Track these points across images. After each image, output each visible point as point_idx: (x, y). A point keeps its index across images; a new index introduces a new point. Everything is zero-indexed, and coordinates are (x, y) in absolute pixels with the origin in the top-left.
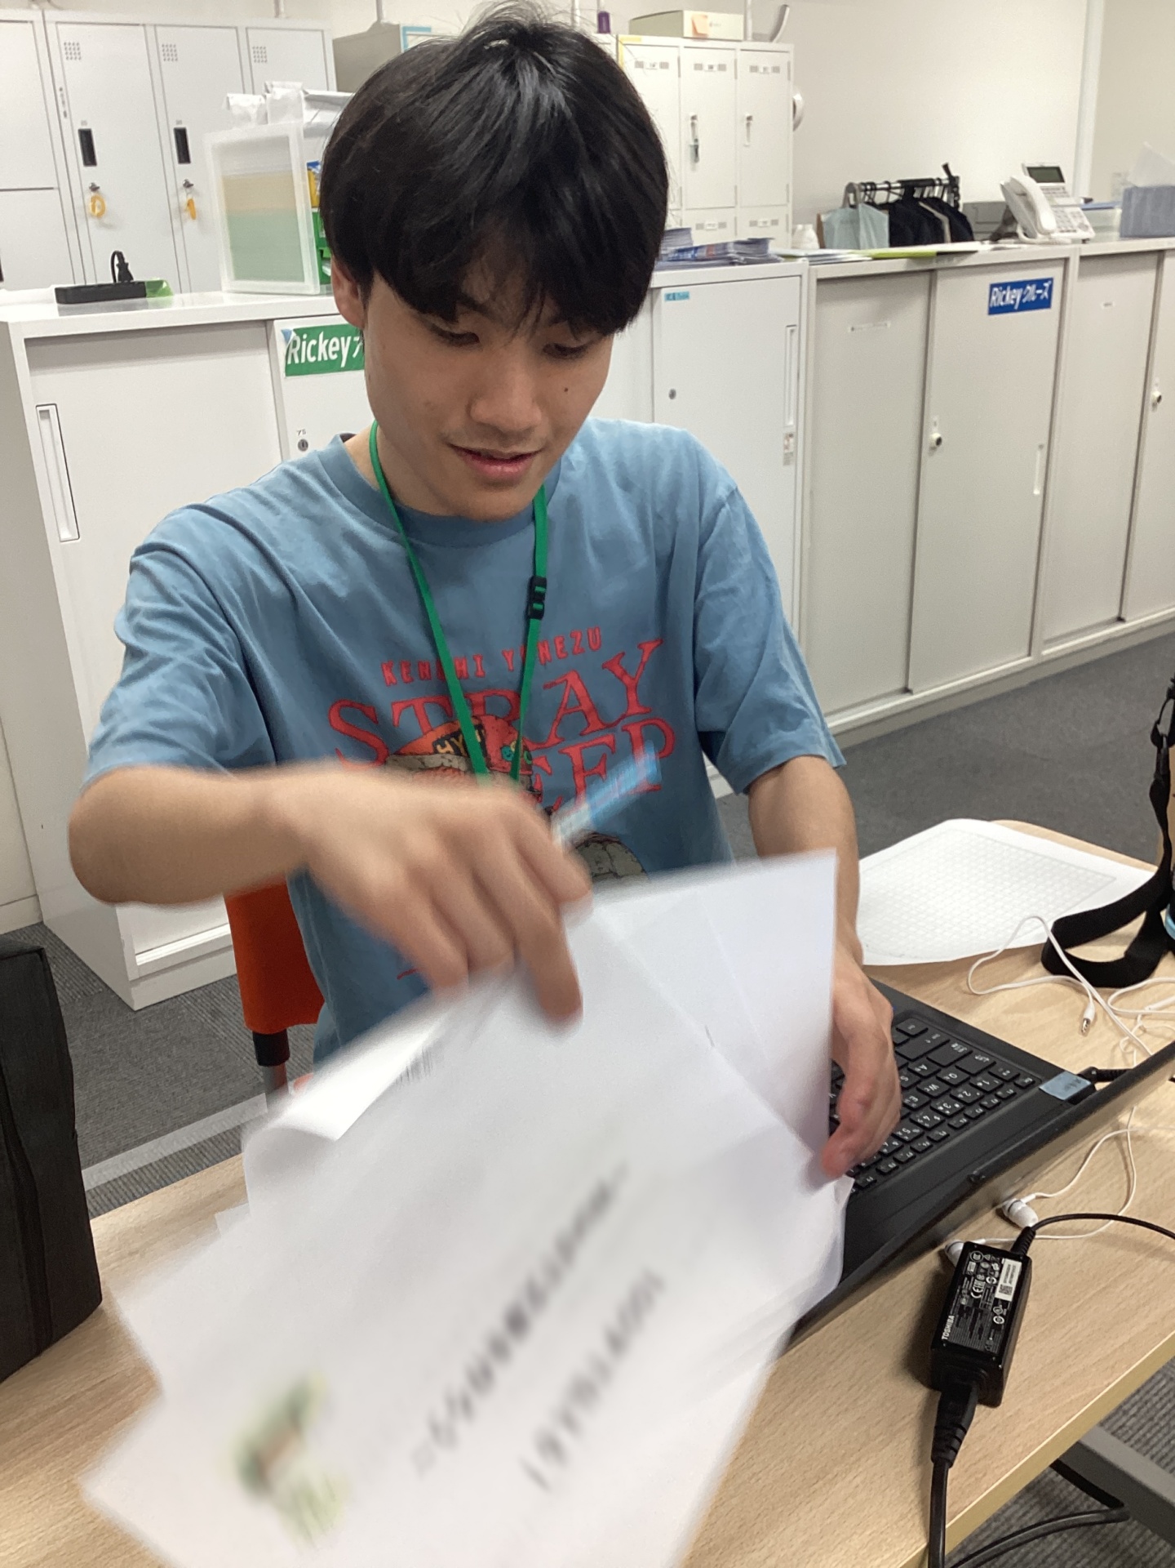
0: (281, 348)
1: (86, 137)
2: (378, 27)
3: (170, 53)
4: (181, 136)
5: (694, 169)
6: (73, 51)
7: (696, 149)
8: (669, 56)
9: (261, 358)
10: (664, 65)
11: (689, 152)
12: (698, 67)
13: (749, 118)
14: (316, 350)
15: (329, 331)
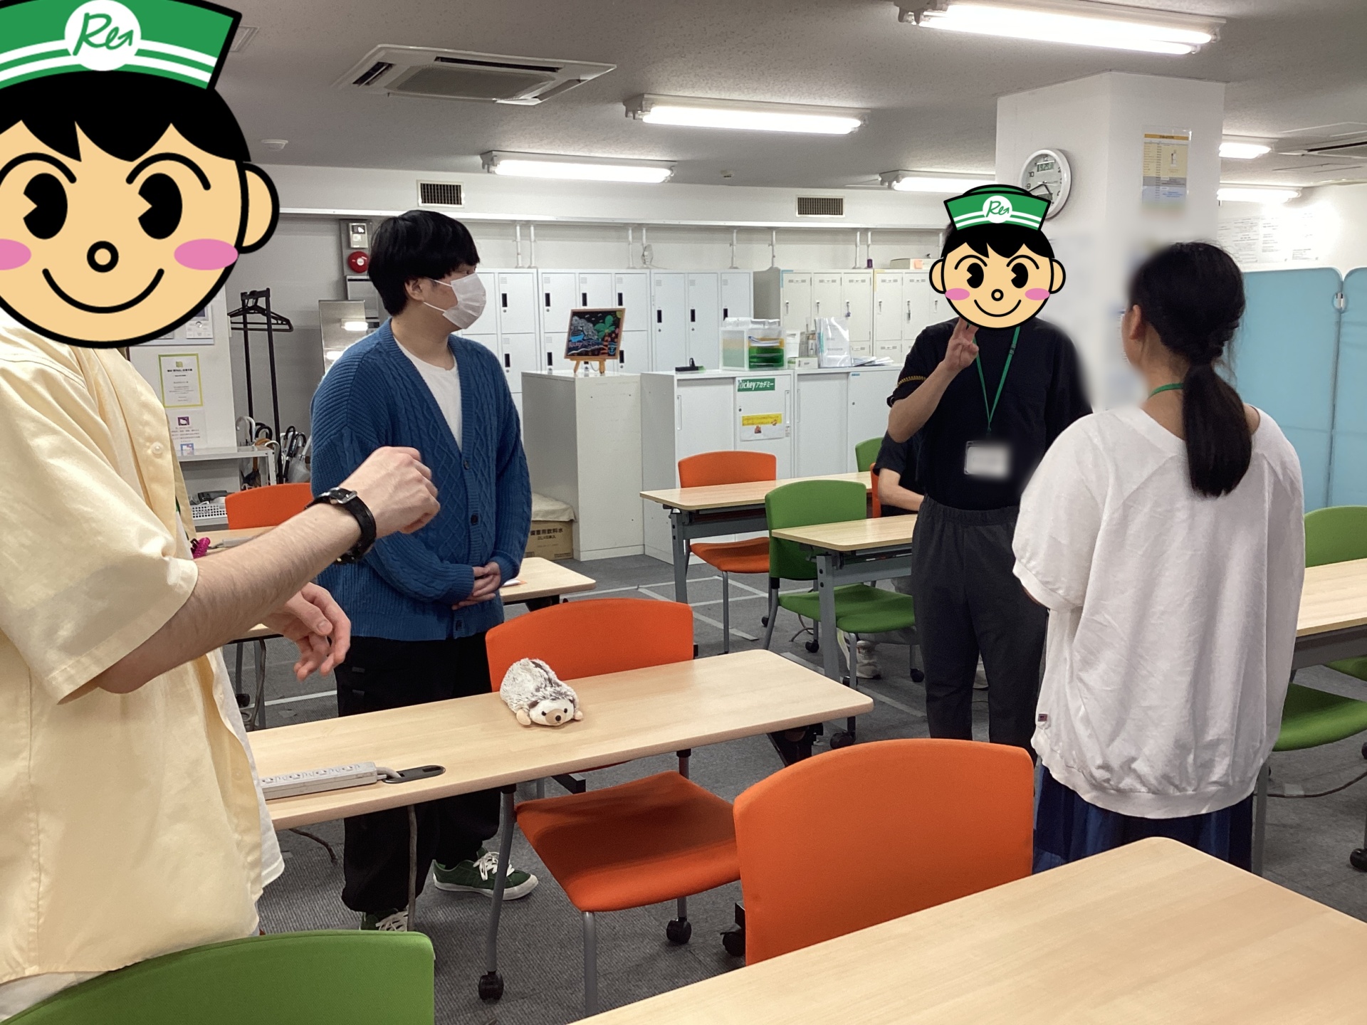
0: (737, 384)
1: (659, 313)
2: (771, 268)
3: (692, 283)
4: (693, 312)
5: (908, 323)
6: (659, 283)
7: (909, 315)
8: (898, 277)
9: (732, 387)
10: (895, 281)
11: (906, 316)
12: (912, 281)
13: (936, 301)
14: (746, 385)
15: (750, 381)
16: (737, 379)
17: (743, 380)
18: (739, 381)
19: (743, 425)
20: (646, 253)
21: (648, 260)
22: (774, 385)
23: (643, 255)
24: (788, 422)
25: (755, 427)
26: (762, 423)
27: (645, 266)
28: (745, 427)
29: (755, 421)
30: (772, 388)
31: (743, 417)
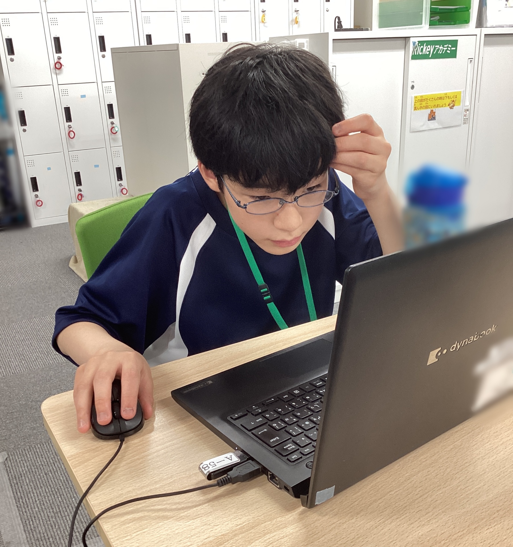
0: (411, 48)
14: (422, 49)
15: (429, 43)
16: (412, 40)
17: (418, 41)
18: (414, 43)
19: (415, 109)
22: (456, 51)
24: (467, 103)
25: (428, 111)
26: (438, 106)
28: (416, 111)
29: (430, 103)
30: (453, 55)
31: (416, 97)
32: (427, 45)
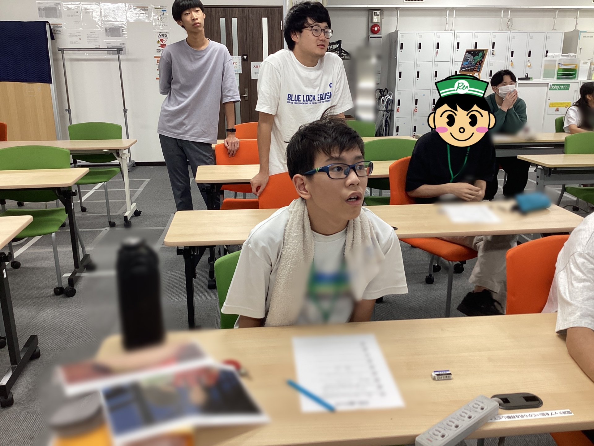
0: (549, 86)
1: (512, 52)
2: (574, 30)
3: (531, 37)
4: (530, 52)
6: (514, 37)
9: (546, 88)
14: (554, 87)
15: (556, 85)
16: (550, 84)
17: (552, 85)
18: (550, 85)
20: (509, 23)
21: (510, 26)
22: (569, 88)
23: (508, 24)
25: (556, 108)
26: (560, 106)
27: (508, 29)
28: (550, 108)
29: (556, 105)
30: (568, 89)
31: (550, 103)
32: (556, 86)
